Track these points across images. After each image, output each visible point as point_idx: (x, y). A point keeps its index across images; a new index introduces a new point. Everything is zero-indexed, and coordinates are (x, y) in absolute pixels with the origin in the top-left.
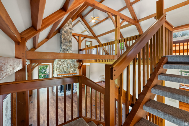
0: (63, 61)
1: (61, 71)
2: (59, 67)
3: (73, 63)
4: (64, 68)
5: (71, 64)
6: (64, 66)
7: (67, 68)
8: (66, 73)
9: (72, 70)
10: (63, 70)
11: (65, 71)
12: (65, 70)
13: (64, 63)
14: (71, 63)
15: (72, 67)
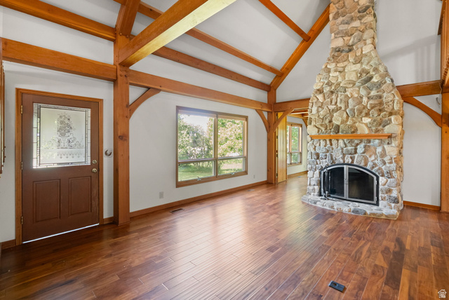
0: (332, 92)
1: (321, 125)
2: (318, 112)
3: (373, 93)
4: (335, 114)
5: (365, 99)
6: (332, 107)
7: (345, 115)
8: (340, 133)
9: (367, 120)
10: (330, 122)
11: (338, 127)
12: (338, 123)
13: (334, 97)
14: (363, 92)
15: (365, 111)
